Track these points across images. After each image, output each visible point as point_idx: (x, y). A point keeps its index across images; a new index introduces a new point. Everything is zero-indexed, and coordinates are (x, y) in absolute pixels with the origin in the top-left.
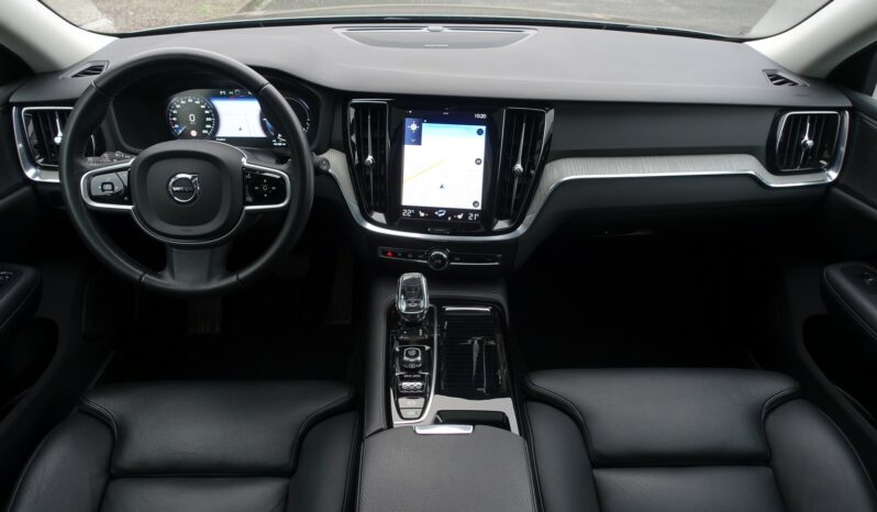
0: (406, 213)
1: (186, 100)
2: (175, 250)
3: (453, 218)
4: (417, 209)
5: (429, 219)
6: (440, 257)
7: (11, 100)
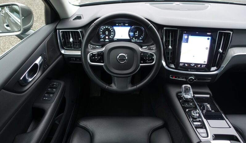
0: (181, 65)
1: (106, 27)
2: (116, 78)
3: (197, 67)
4: (185, 63)
5: (189, 67)
6: (192, 79)
7: (57, 28)
